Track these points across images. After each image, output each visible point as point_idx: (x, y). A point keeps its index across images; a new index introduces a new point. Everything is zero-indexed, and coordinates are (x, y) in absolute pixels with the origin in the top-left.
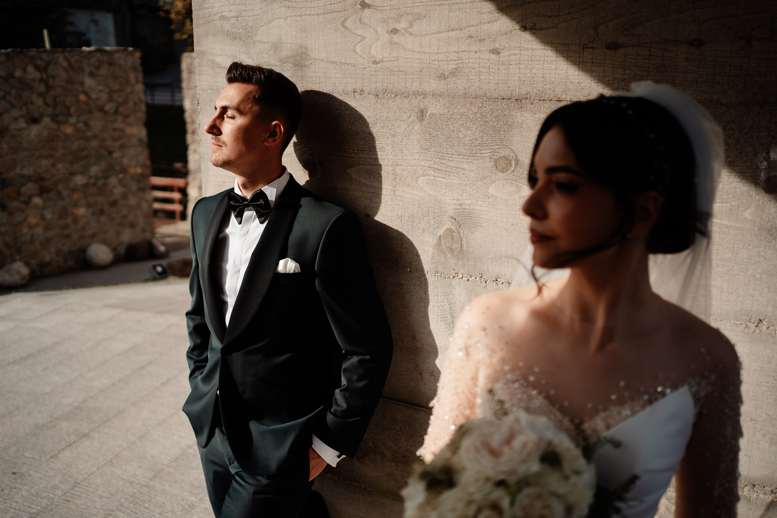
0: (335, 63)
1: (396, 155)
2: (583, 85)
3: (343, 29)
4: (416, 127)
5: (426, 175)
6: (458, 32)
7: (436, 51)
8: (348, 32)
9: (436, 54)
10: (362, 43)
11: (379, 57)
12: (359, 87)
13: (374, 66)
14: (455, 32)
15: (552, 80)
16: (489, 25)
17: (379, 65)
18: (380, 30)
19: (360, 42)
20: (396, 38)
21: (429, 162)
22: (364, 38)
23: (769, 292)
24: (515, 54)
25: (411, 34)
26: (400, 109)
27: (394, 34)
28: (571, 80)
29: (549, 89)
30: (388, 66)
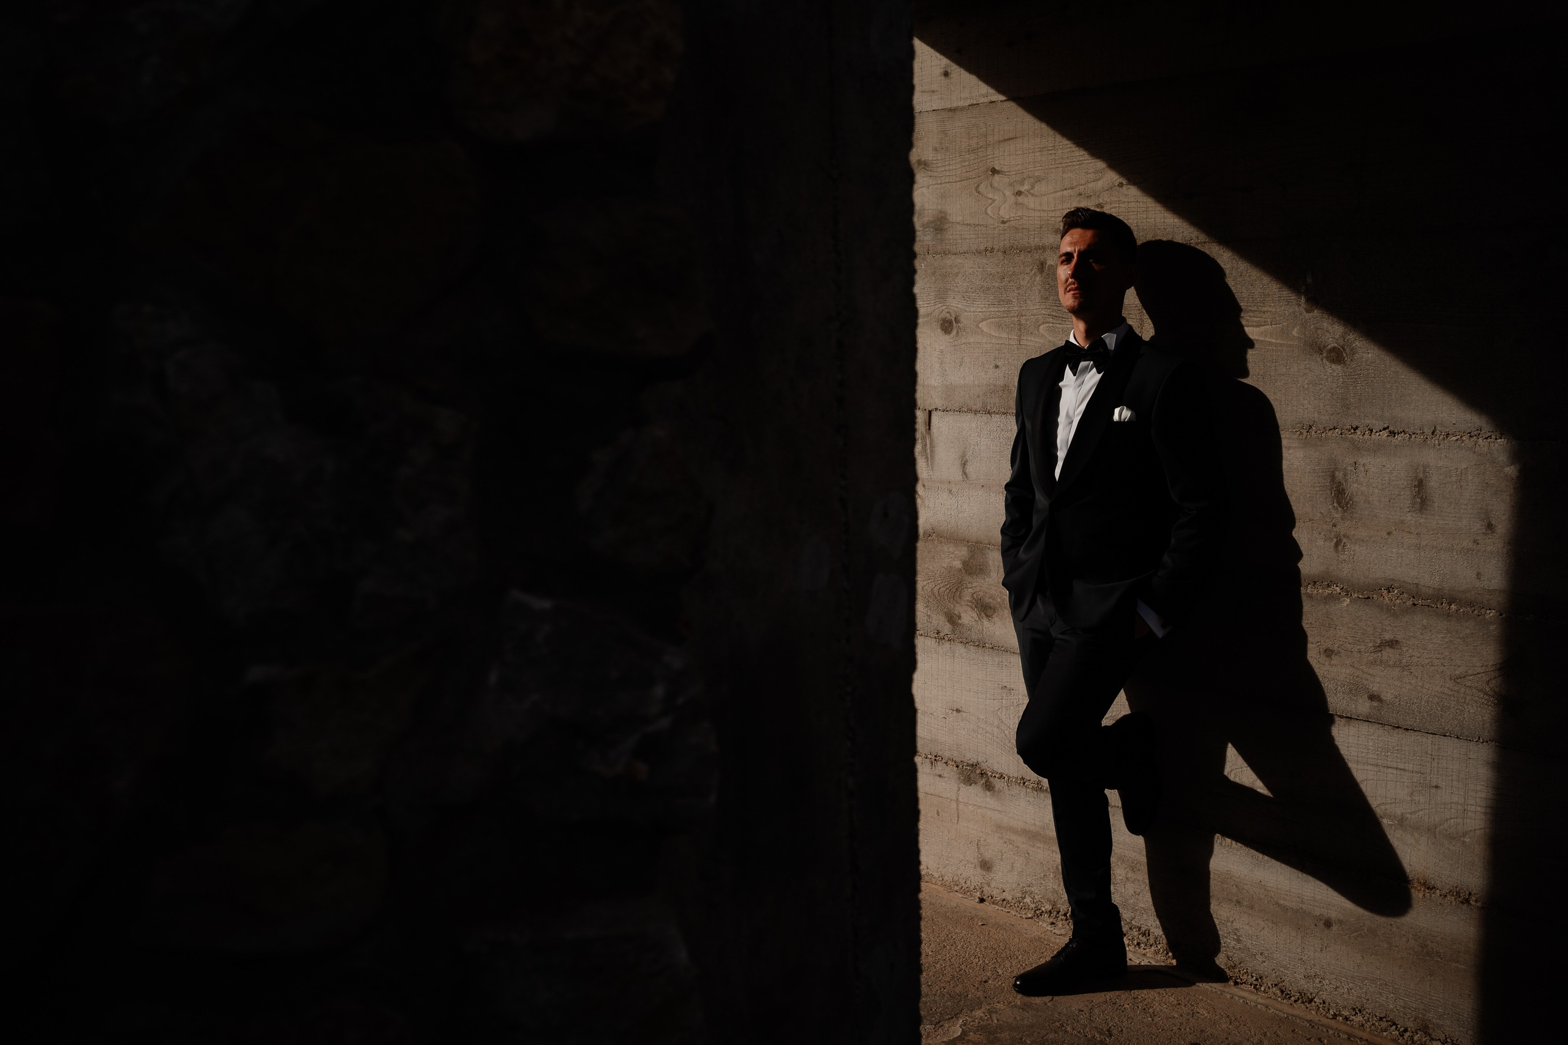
0: (970, 225)
1: (1021, 307)
2: (1168, 230)
3: (977, 194)
4: (1038, 278)
5: (1047, 323)
6: (1070, 191)
7: (1053, 209)
8: (980, 196)
9: (1053, 211)
10: (993, 205)
11: (1007, 217)
12: (990, 245)
13: (1003, 225)
14: (1068, 191)
15: (1145, 227)
16: (1094, 183)
17: (1007, 225)
18: (1007, 193)
19: (991, 204)
20: (1020, 199)
21: (1049, 310)
22: (994, 201)
23: (1315, 399)
24: (1115, 207)
25: (1033, 195)
26: (1023, 263)
27: (1019, 196)
28: (1159, 227)
29: (1142, 236)
30: (1014, 225)
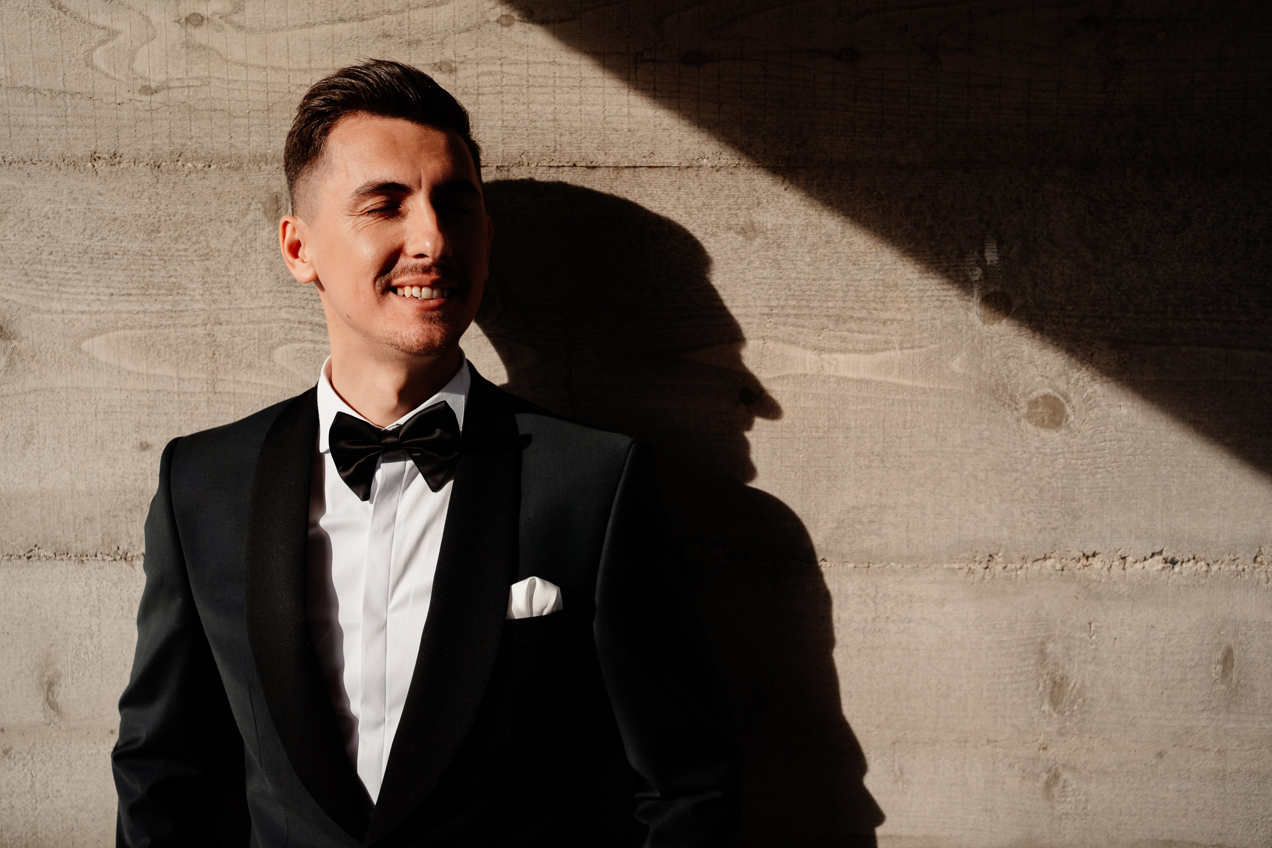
0: (35, 90)
1: (215, 301)
2: (639, 134)
3: (55, 12)
4: (264, 234)
5: (293, 340)
6: (355, 24)
7: (305, 65)
8: (68, 18)
9: (305, 71)
10: (110, 45)
11: (157, 78)
12: (105, 146)
13: (146, 98)
14: (349, 25)
15: (575, 124)
16: (429, 10)
17: (159, 97)
18: (156, 17)
19: (103, 42)
20: (199, 35)
21: (300, 311)
22: (113, 34)
23: (1001, 502)
24: (490, 73)
25: (240, 28)
26: (219, 196)
27: (196, 26)
28: (615, 126)
29: (570, 144)
30: (183, 99)
